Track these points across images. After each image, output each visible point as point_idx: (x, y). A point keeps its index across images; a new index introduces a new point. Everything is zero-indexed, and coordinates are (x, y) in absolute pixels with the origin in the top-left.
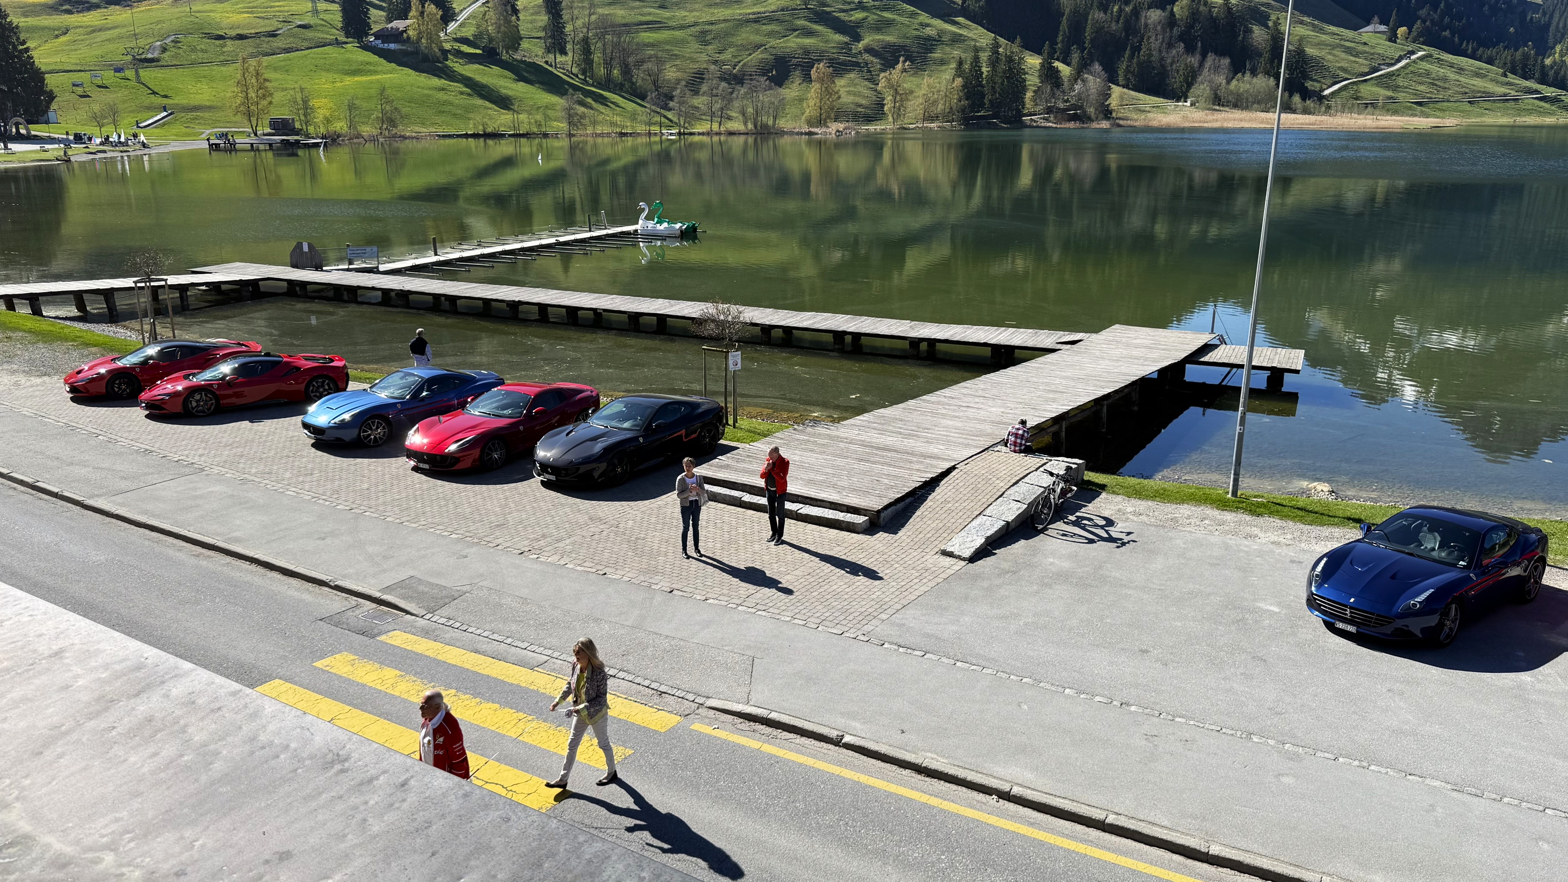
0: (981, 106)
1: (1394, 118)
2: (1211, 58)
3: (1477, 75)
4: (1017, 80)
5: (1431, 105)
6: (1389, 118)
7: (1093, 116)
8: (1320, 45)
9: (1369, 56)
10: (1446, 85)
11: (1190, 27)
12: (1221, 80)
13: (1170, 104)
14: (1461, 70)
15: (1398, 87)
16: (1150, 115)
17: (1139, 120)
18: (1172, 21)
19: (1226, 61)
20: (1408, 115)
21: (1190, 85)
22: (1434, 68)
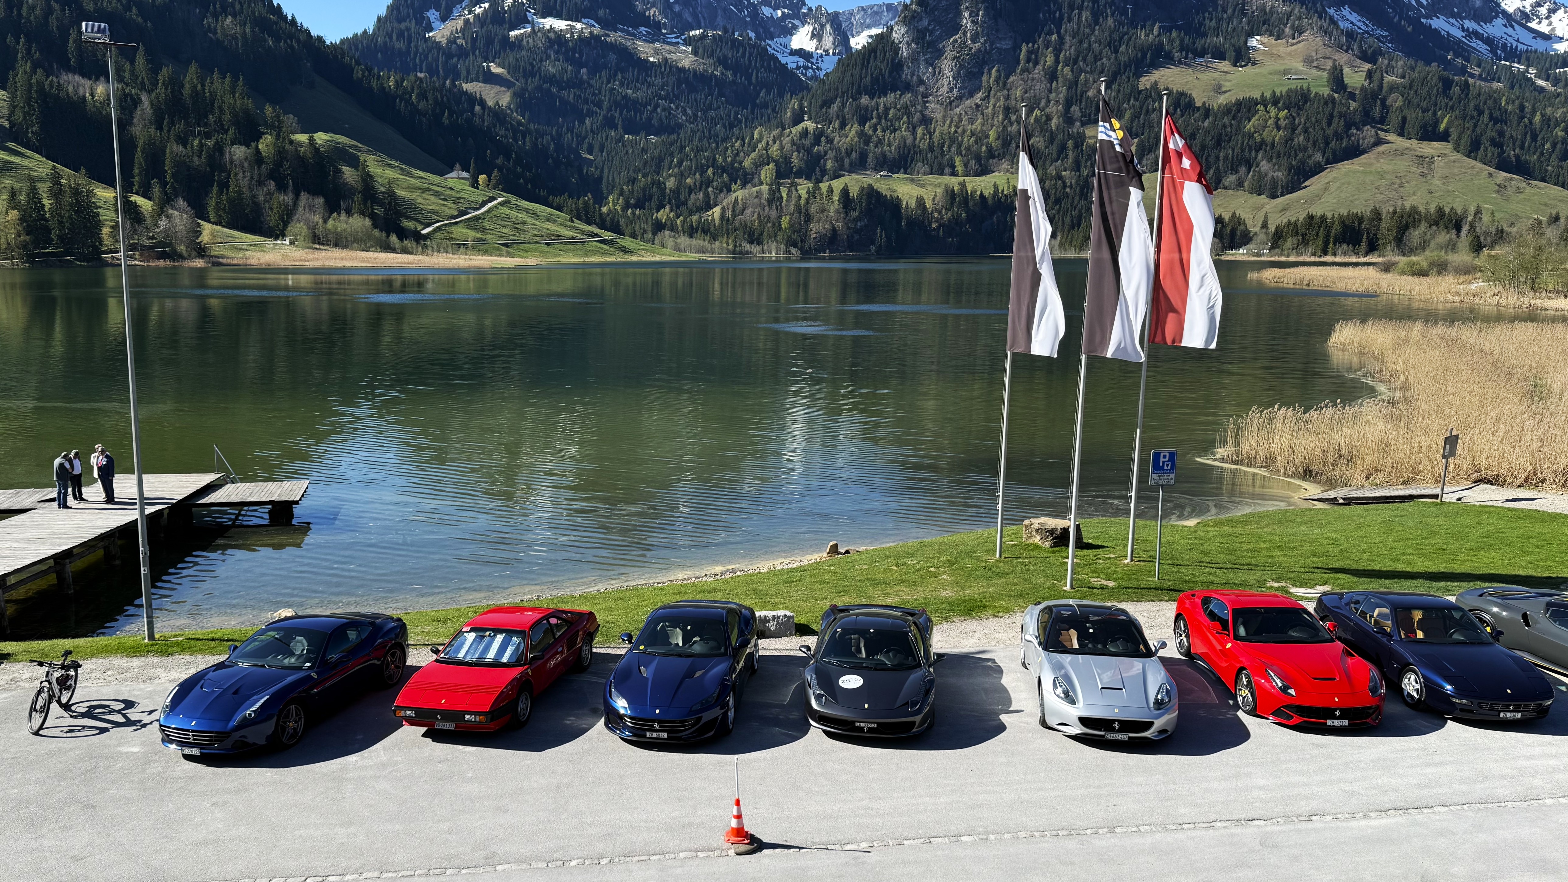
0: (49, 241)
1: (484, 257)
2: (304, 198)
3: (549, 219)
4: (88, 214)
5: (516, 247)
6: (480, 257)
7: (185, 254)
8: (410, 187)
9: (457, 200)
10: (525, 228)
11: (278, 164)
12: (317, 218)
13: (269, 243)
14: (536, 216)
15: (485, 229)
16: (248, 253)
17: (237, 258)
18: (258, 159)
19: (320, 200)
20: (496, 255)
21: (286, 224)
22: (513, 213)
